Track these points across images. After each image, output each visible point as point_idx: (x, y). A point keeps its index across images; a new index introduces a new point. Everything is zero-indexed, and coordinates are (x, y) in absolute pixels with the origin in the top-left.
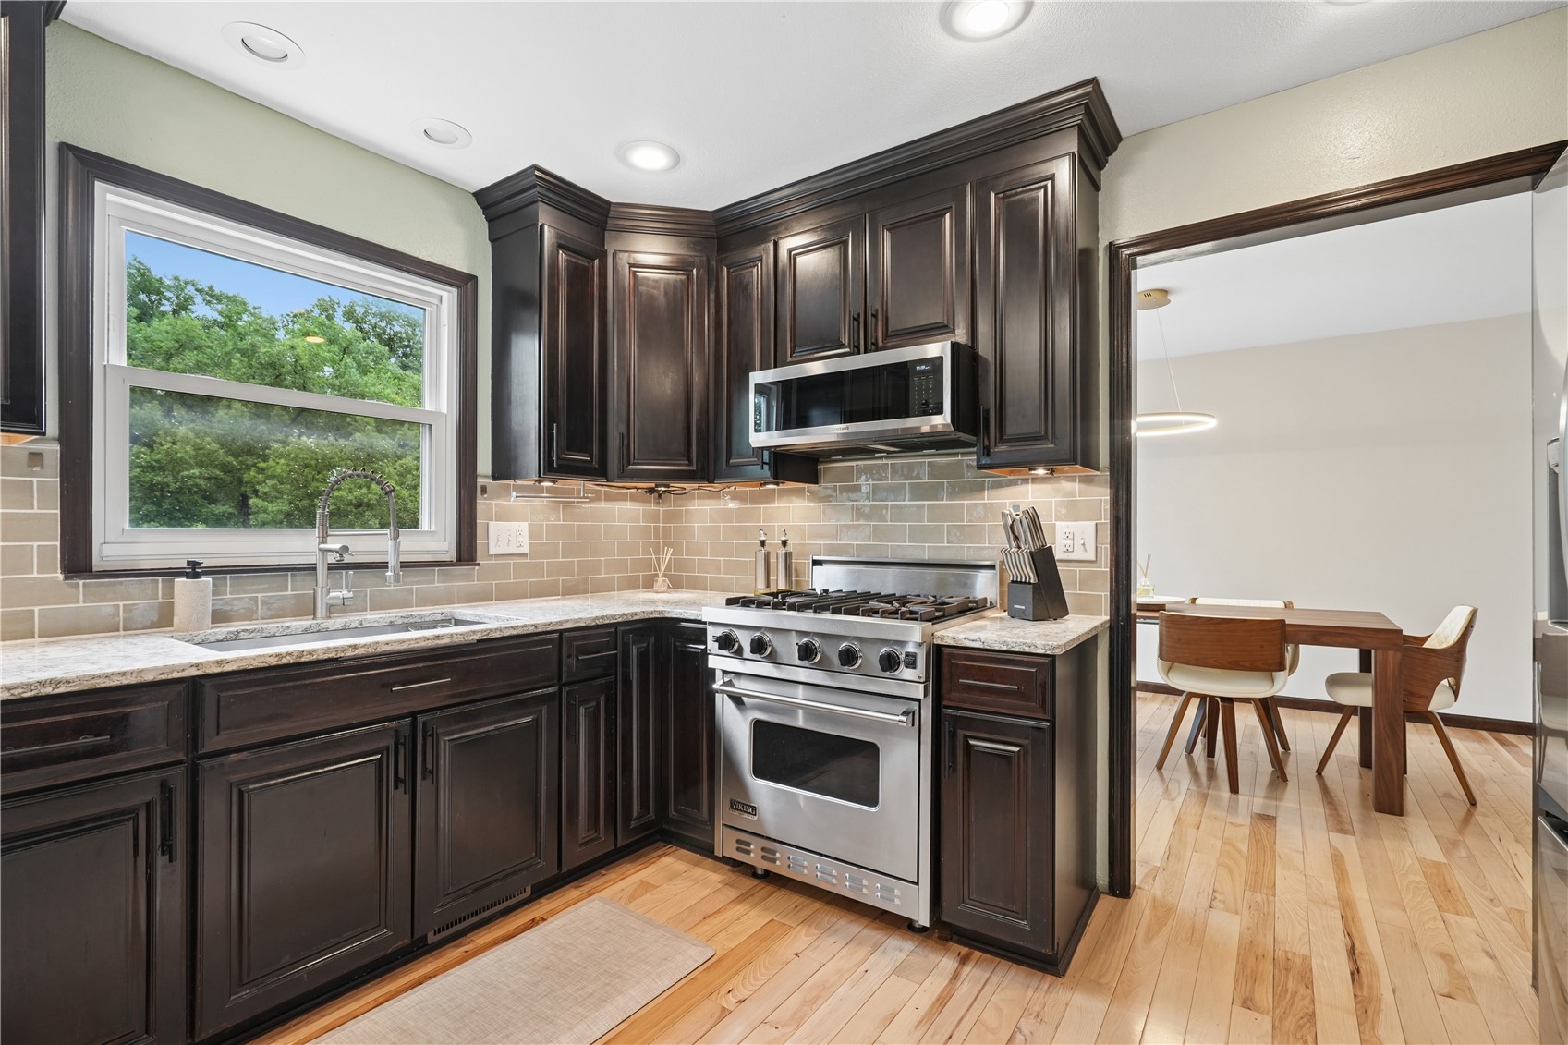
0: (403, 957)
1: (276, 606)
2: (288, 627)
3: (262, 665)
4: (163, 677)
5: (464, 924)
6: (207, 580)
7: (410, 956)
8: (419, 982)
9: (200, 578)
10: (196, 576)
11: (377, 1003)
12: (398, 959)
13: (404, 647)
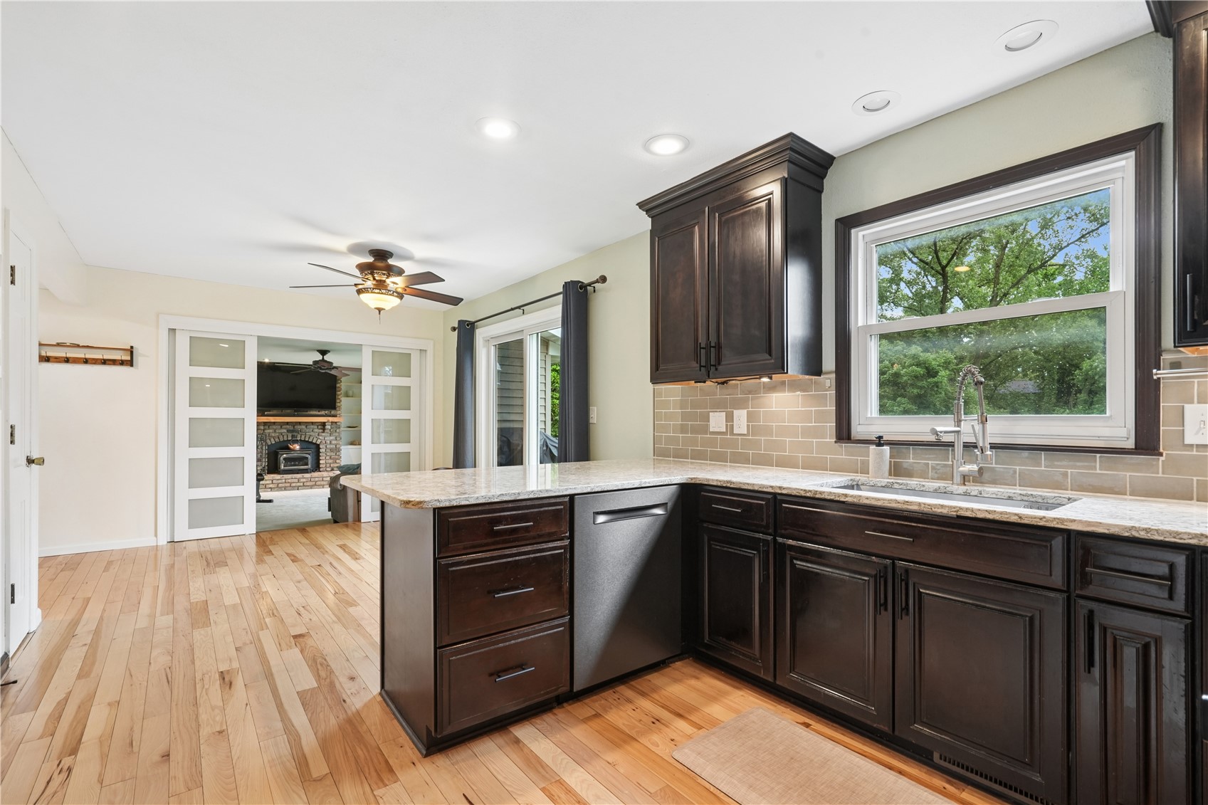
0: (913, 752)
1: (941, 471)
2: (924, 486)
3: (798, 494)
4: (760, 489)
5: (969, 775)
6: (887, 449)
7: (918, 757)
8: (891, 768)
9: (883, 446)
10: (879, 444)
11: (864, 754)
12: (909, 750)
13: (879, 503)
